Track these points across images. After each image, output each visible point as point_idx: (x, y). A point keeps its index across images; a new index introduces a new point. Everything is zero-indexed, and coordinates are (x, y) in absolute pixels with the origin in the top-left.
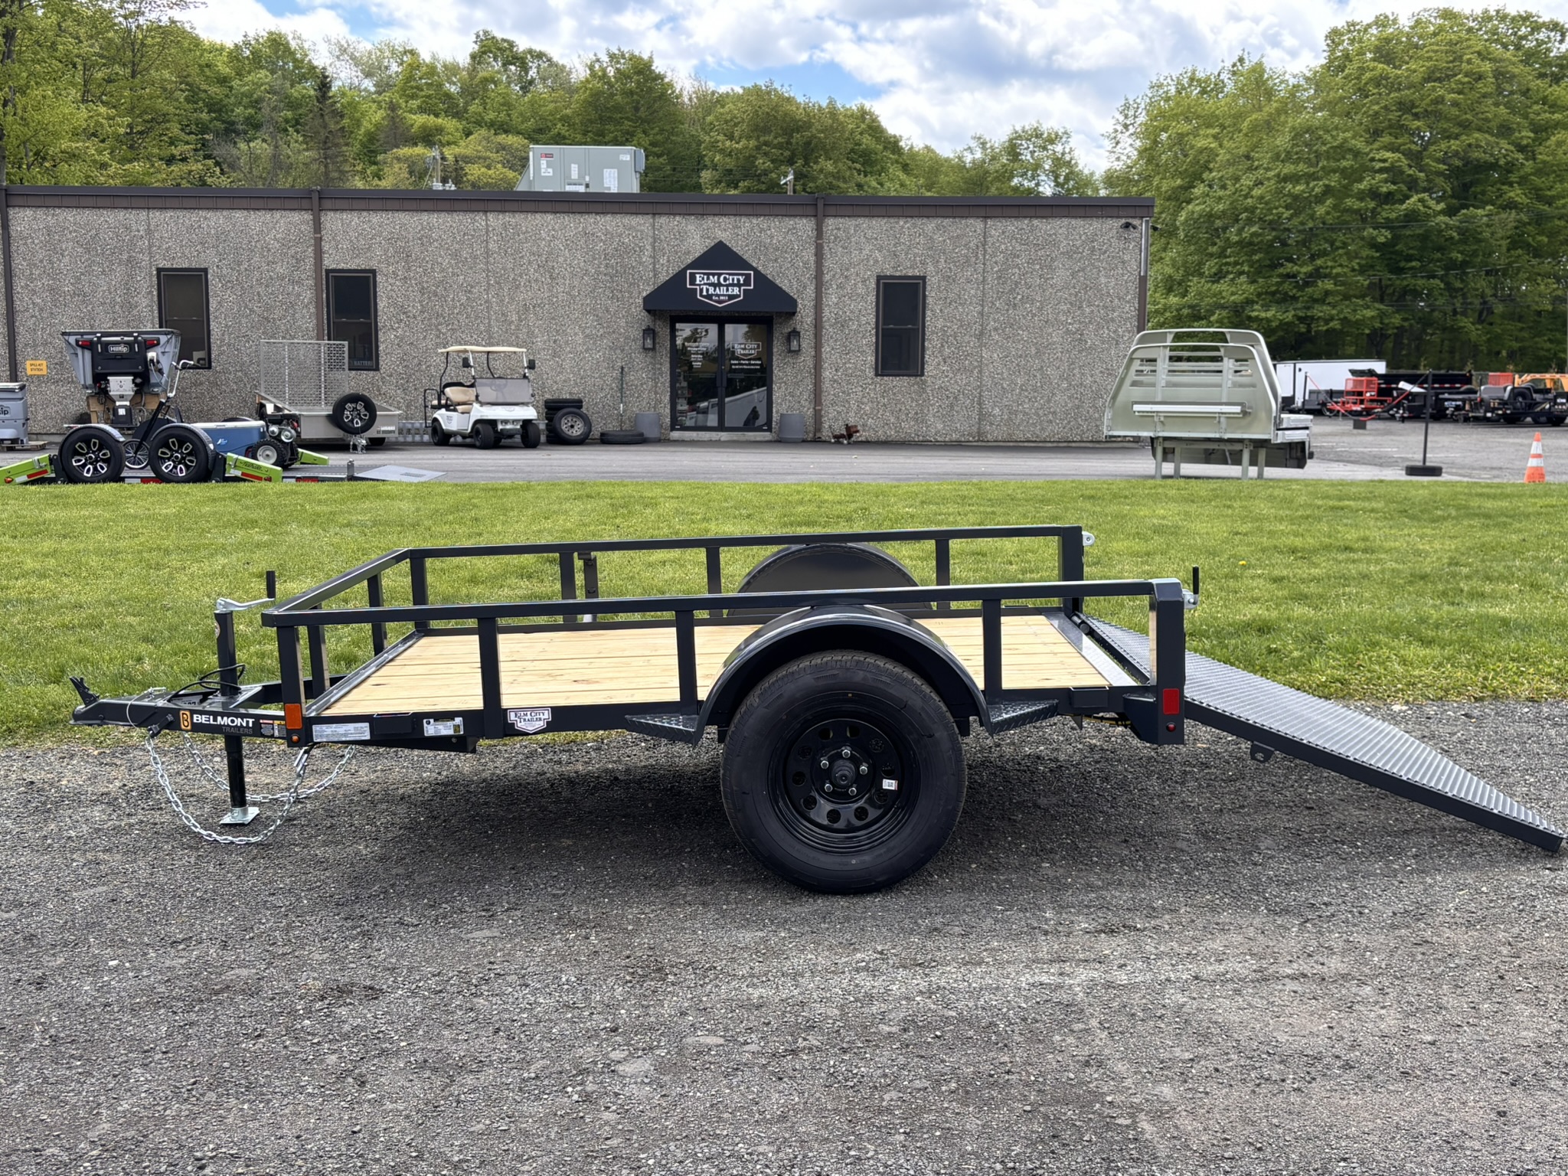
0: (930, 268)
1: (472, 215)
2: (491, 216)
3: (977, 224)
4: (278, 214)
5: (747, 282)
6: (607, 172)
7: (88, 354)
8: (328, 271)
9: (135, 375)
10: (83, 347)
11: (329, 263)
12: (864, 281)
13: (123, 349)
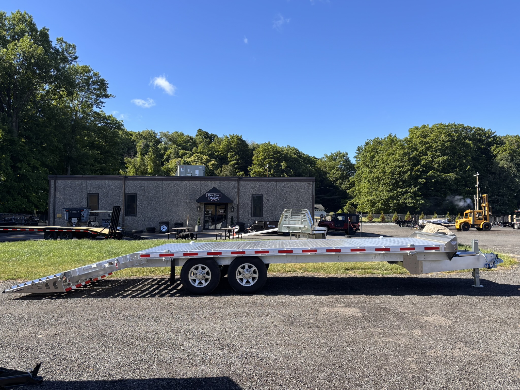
0: (264, 193)
1: (159, 181)
2: (164, 181)
3: (274, 183)
4: (115, 181)
5: (220, 196)
6: (196, 171)
7: (68, 213)
8: (126, 194)
9: (78, 218)
10: (67, 211)
11: (127, 192)
12: (249, 196)
13: (76, 212)
